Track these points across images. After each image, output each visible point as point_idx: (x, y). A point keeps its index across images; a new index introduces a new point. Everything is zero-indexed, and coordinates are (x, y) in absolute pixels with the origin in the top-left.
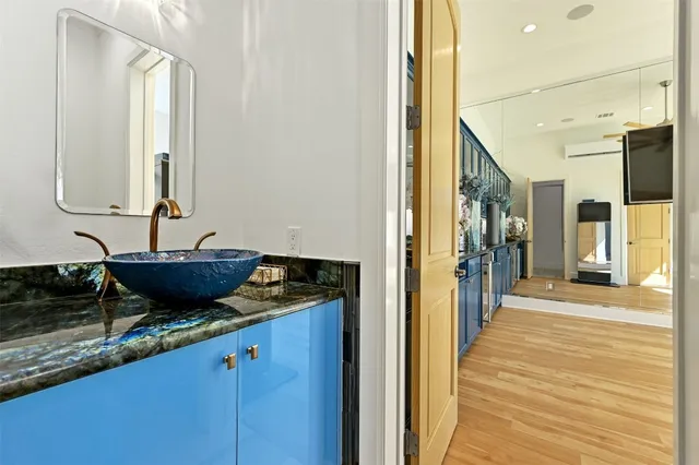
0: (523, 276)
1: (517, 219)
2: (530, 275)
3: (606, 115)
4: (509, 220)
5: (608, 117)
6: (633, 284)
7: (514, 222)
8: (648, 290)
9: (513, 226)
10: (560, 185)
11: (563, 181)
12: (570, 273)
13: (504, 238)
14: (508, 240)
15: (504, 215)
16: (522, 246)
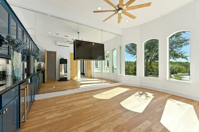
0: (44, 82)
1: (42, 63)
2: (46, 81)
3: (67, 36)
4: (38, 63)
5: (67, 37)
6: (71, 79)
7: (40, 64)
8: (75, 81)
9: (40, 65)
10: (55, 53)
11: (56, 52)
12: (57, 78)
13: (36, 70)
14: (38, 70)
15: (36, 61)
16: (43, 72)
